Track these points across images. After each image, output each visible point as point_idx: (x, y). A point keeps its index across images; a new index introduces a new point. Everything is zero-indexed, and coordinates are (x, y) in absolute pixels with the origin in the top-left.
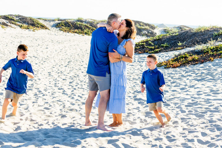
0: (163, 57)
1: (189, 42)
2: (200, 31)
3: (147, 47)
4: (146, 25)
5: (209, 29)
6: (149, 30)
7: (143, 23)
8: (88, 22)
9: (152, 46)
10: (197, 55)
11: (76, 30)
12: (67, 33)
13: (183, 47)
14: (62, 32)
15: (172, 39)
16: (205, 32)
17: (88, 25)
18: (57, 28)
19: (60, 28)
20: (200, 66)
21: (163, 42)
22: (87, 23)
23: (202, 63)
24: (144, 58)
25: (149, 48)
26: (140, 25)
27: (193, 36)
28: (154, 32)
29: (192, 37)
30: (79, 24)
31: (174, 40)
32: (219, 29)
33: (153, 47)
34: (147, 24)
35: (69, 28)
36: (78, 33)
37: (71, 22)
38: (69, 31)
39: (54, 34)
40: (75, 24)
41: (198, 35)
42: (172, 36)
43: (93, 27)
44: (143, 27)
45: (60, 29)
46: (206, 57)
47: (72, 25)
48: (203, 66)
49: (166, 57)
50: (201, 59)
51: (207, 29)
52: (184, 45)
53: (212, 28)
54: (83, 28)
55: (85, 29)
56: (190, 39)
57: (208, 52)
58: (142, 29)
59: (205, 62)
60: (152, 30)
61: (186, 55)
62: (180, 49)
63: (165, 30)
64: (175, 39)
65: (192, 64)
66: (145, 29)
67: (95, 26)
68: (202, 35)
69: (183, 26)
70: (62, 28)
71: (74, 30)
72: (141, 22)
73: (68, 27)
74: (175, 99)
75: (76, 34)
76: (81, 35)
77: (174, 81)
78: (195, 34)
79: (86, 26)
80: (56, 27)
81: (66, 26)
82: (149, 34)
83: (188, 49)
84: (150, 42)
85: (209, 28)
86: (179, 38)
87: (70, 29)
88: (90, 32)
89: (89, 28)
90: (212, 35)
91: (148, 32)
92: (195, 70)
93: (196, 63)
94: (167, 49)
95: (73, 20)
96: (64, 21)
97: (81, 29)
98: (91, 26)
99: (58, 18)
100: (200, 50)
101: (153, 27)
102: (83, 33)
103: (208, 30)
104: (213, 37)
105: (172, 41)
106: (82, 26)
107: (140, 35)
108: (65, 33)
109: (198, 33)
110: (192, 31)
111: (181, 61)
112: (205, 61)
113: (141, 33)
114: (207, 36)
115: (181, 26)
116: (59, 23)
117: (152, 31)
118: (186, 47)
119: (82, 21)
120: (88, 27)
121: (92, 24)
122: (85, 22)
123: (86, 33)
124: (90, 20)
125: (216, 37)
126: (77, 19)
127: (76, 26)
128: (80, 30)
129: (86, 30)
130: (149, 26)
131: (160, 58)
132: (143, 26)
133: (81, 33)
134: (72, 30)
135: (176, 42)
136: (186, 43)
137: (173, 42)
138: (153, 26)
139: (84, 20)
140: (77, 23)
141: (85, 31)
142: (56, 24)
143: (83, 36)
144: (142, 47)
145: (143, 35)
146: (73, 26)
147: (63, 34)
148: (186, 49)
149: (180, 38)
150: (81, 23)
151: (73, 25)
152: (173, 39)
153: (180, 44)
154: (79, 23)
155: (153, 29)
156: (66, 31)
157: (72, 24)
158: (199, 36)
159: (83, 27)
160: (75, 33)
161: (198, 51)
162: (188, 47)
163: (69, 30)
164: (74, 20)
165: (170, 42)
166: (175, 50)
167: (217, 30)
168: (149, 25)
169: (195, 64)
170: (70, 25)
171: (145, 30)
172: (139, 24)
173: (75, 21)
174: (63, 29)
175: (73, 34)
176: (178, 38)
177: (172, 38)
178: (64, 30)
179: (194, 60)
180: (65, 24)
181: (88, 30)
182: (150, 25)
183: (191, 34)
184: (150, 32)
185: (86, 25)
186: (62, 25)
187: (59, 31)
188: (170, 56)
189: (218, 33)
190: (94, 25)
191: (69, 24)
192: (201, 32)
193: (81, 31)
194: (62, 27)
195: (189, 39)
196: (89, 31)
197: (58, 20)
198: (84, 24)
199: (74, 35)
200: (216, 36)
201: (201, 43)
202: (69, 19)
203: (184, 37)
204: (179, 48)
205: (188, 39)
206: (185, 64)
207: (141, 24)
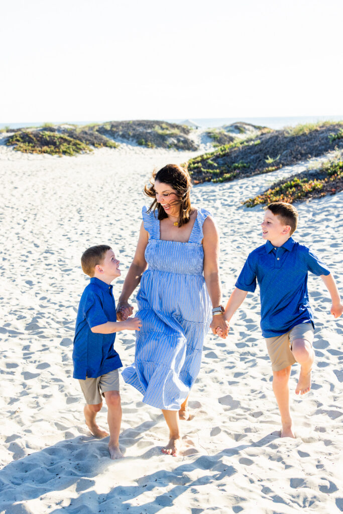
0: (247, 187)
1: (287, 156)
2: (301, 133)
3: (207, 172)
4: (173, 126)
5: (319, 129)
6: (181, 136)
7: (167, 124)
8: (64, 131)
9: (216, 168)
10: (317, 180)
11: (45, 148)
12: (29, 154)
13: (278, 166)
14: (19, 152)
15: (250, 153)
16: (311, 135)
17: (66, 136)
18: (8, 146)
19: (15, 146)
20: (332, 201)
21: (233, 158)
22: (63, 133)
23: (333, 194)
24: (211, 192)
25: (210, 173)
26: (162, 129)
27: (291, 144)
28: (188, 139)
29: (290, 146)
30: (49, 136)
31: (254, 153)
32: (336, 127)
33: (218, 171)
34: (174, 124)
35: (31, 144)
36: (51, 153)
37: (34, 133)
38: (33, 151)
39: (6, 159)
40: (40, 136)
41: (300, 142)
42: (248, 146)
43: (74, 138)
44: (168, 132)
45: (14, 148)
46: (337, 183)
47: (36, 139)
48: (338, 199)
49: (253, 187)
50: (327, 186)
51: (315, 128)
52: (279, 161)
53: (323, 127)
54: (58, 143)
55: (60, 143)
56: (286, 150)
57: (335, 172)
58: (167, 135)
59: (339, 192)
60: (185, 136)
61: (296, 181)
62: (273, 171)
63: (210, 133)
64: (256, 153)
65: (314, 198)
66: (172, 134)
67: (78, 137)
68: (308, 140)
69: (240, 123)
70: (18, 146)
71: (41, 148)
72: (162, 122)
73: (29, 143)
74: (335, 265)
75: (46, 155)
76: (56, 156)
77: (305, 232)
78: (293, 140)
79: (62, 138)
80: (6, 144)
81: (24, 142)
82: (181, 144)
83: (287, 169)
84: (210, 161)
85: (316, 126)
86: (264, 148)
87: (34, 147)
88: (71, 150)
89: (69, 142)
90: (327, 138)
91: (179, 141)
92: (329, 209)
93: (322, 194)
94: (248, 172)
95: (35, 129)
96: (20, 132)
97: (54, 144)
98: (72, 137)
99: (7, 128)
100: (318, 171)
101: (186, 131)
102: (59, 152)
103: (317, 131)
104: (329, 142)
105: (250, 156)
106: (54, 139)
107: (165, 147)
108: (25, 154)
109: (299, 137)
110: (286, 135)
111: (289, 193)
112: (338, 190)
113: (166, 144)
114: (316, 141)
115: (236, 123)
116: (12, 137)
117: (185, 138)
118: (284, 165)
119: (52, 130)
120: (65, 140)
121: (72, 133)
122: (59, 130)
123: (64, 152)
124: (67, 127)
125: (334, 142)
126: (42, 127)
127: (43, 139)
128: (53, 148)
129: (63, 145)
130: (178, 129)
131: (243, 190)
132: (167, 129)
133: (56, 152)
134: (37, 147)
135: (259, 157)
136: (280, 159)
137: (252, 157)
138: (185, 127)
139: (56, 128)
140: (44, 134)
141: (63, 148)
142: (7, 139)
143: (60, 158)
144: (197, 172)
145: (169, 147)
146: (38, 141)
147: (23, 158)
148: (284, 168)
149: (266, 148)
150: (52, 134)
151: (38, 138)
152: (252, 153)
153: (270, 161)
154: (48, 133)
155: (185, 133)
156: (26, 150)
157: (35, 136)
158: (302, 144)
159: (57, 141)
160: (44, 152)
161: (314, 172)
162: (287, 165)
163: (33, 149)
164: (37, 128)
165: (247, 157)
166: (263, 173)
167: (333, 129)
168: (177, 127)
169: (320, 198)
170: (33, 139)
171: (173, 137)
172: (159, 125)
173: (40, 130)
174: (20, 147)
175: (41, 156)
176: (261, 150)
177: (249, 151)
178: (22, 149)
179: (315, 190)
180: (22, 138)
181: (68, 146)
182: (180, 126)
183: (285, 141)
184: (182, 139)
185: (62, 135)
186: (18, 141)
187: (13, 152)
188: (259, 184)
189: (338, 135)
190: (75, 135)
191: (30, 137)
192: (304, 135)
193: (55, 148)
194: (16, 144)
195: (284, 150)
196: (69, 148)
197: (8, 131)
198: (57, 134)
199: (44, 157)
200: (334, 140)
201: (310, 156)
202: (27, 128)
203: (272, 147)
204: (270, 168)
205: (282, 151)
206: (302, 199)
207: (164, 126)
